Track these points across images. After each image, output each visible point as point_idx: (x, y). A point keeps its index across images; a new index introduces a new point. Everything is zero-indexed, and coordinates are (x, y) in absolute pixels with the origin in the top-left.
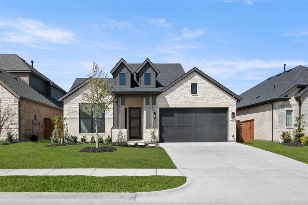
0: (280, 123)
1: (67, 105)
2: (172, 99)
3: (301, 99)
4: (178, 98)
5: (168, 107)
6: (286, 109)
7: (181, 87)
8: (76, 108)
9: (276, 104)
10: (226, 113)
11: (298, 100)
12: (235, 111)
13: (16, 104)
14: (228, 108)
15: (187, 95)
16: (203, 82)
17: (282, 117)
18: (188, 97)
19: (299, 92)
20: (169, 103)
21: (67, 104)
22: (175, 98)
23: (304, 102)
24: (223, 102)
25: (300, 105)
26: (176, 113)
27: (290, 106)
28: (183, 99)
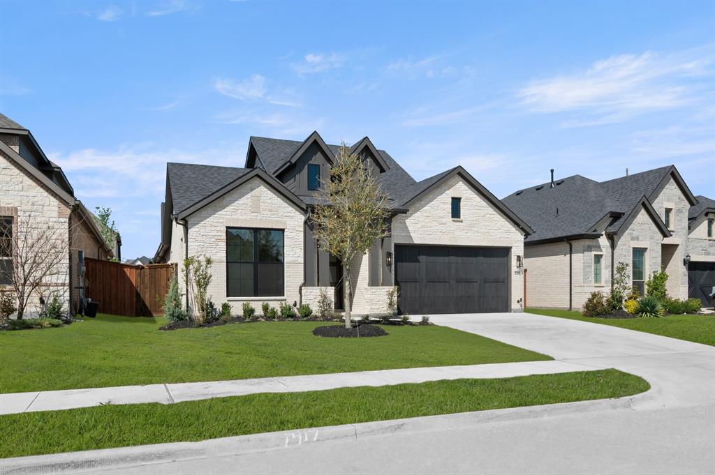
0: (586, 278)
1: (197, 230)
2: (419, 226)
3: (614, 236)
4: (429, 225)
5: (411, 242)
6: (594, 253)
7: (432, 203)
8: (219, 238)
9: (575, 244)
10: (506, 258)
11: (612, 238)
12: (521, 254)
13: (62, 220)
14: (511, 247)
15: (444, 221)
16: (472, 196)
17: (588, 266)
18: (445, 224)
19: (611, 224)
20: (411, 234)
21: (197, 226)
22: (423, 224)
23: (619, 243)
24: (503, 236)
25: (613, 247)
26: (422, 255)
27: (599, 247)
28: (437, 228)
